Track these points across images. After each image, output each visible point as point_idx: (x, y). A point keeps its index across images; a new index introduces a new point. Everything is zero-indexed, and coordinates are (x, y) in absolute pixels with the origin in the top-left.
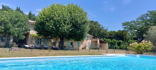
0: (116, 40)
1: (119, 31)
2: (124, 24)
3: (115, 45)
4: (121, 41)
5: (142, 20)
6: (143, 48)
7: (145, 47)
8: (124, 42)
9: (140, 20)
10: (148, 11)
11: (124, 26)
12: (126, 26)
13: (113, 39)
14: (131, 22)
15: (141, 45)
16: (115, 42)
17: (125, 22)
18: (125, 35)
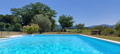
0: (4, 23)
1: (7, 15)
2: (12, 10)
3: (3, 27)
4: (9, 24)
5: (26, 9)
6: (33, 30)
7: (35, 29)
8: (12, 25)
9: (25, 9)
10: (30, 3)
11: (12, 12)
12: (14, 12)
13: (1, 22)
14: (18, 9)
15: (32, 27)
16: (3, 24)
17: (13, 9)
18: (12, 19)
